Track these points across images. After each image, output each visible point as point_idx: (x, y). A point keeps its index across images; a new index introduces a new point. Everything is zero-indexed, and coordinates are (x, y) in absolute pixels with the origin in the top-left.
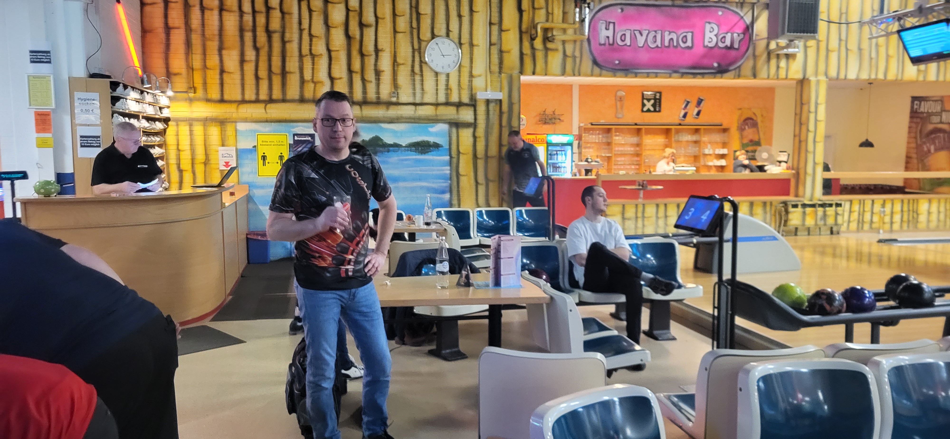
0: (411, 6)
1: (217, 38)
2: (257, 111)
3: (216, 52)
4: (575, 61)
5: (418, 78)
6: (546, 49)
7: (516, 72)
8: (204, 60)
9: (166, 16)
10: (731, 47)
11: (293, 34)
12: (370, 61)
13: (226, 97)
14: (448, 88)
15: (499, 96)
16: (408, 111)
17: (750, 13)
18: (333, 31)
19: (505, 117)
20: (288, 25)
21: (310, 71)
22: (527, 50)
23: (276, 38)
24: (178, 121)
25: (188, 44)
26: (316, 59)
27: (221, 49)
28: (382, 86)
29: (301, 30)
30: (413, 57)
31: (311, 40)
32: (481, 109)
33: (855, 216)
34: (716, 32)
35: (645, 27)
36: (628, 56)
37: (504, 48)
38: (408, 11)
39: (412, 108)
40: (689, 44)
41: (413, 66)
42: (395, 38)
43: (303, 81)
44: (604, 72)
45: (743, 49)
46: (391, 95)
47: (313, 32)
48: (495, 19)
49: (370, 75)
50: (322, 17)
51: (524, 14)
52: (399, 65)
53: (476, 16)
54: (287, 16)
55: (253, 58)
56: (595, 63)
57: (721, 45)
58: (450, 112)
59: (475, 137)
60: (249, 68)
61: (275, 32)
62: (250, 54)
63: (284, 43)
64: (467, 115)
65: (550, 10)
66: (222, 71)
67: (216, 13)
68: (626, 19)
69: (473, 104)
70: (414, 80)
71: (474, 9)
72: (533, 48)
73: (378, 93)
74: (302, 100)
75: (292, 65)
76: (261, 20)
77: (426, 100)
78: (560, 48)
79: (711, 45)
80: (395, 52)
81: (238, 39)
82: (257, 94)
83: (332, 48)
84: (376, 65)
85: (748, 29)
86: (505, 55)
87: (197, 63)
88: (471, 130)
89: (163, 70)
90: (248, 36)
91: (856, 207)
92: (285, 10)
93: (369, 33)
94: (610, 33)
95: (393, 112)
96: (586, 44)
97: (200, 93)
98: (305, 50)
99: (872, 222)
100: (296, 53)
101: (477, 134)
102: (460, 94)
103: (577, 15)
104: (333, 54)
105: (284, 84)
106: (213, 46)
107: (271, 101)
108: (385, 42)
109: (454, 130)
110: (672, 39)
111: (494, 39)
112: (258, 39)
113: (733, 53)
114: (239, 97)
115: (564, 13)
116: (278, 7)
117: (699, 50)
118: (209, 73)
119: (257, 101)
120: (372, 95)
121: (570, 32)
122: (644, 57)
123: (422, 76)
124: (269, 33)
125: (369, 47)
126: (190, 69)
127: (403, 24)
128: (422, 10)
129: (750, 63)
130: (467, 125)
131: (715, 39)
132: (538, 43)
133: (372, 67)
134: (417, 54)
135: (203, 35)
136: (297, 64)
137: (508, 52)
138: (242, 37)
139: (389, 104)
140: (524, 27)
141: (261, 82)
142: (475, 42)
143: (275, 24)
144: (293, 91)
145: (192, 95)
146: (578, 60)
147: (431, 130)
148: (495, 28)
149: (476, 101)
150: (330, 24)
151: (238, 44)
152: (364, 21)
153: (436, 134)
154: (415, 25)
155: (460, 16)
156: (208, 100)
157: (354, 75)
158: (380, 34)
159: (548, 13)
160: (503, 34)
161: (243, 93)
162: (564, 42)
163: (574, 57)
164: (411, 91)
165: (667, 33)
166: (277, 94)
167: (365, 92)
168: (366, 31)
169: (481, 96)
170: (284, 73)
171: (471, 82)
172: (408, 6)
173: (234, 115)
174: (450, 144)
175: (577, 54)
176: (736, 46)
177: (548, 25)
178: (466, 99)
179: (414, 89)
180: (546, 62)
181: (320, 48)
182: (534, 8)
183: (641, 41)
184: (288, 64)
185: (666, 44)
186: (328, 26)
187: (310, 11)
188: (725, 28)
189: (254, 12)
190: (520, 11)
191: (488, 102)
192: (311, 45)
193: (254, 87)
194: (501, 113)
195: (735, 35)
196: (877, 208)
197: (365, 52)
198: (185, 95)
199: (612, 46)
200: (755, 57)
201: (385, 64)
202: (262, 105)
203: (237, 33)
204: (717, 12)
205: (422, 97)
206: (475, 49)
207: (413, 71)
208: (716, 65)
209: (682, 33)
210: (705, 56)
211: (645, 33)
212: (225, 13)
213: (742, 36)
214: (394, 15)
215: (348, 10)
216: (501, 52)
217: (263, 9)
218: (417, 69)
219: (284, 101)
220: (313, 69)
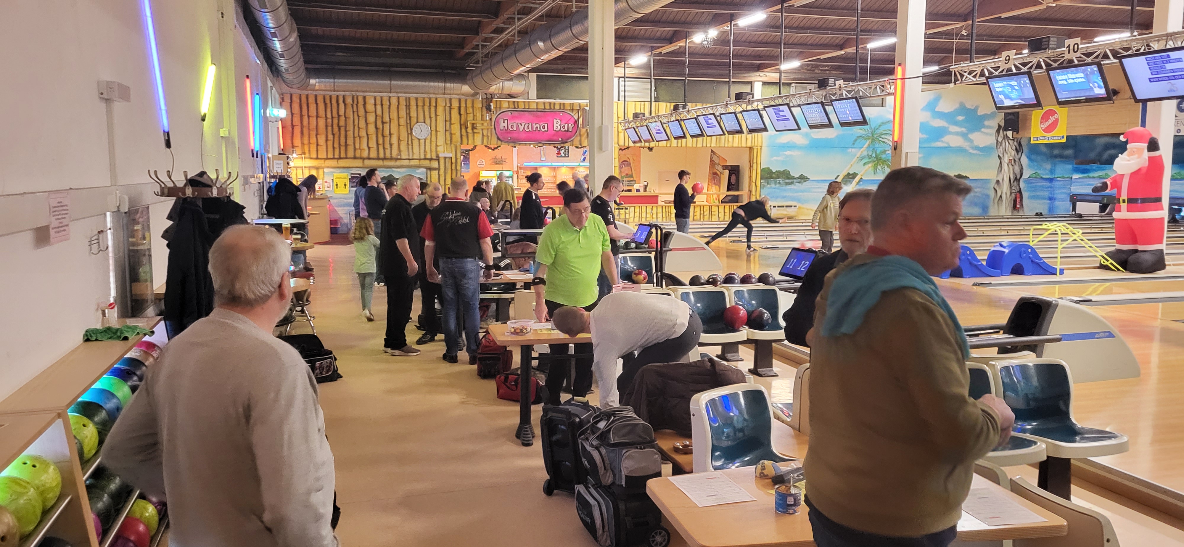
0: (407, 114)
1: (315, 130)
2: (334, 163)
3: (315, 136)
4: (488, 138)
5: (410, 147)
6: (474, 133)
7: (459, 143)
8: (309, 140)
9: (292, 121)
10: (568, 131)
11: (350, 127)
12: (387, 139)
13: (319, 157)
14: (425, 151)
15: (450, 155)
16: (406, 163)
17: (577, 114)
18: (369, 126)
19: (454, 165)
20: (348, 123)
21: (359, 144)
22: (464, 133)
23: (343, 129)
24: (296, 168)
25: (302, 133)
26: (361, 139)
27: (317, 135)
28: (393, 151)
29: (354, 126)
30: (408, 137)
31: (359, 130)
32: (442, 161)
33: (637, 214)
34: (559, 123)
35: (523, 122)
36: (515, 135)
37: (452, 132)
38: (405, 116)
39: (408, 161)
40: (546, 129)
41: (408, 141)
42: (399, 128)
43: (355, 149)
44: (503, 143)
45: (574, 131)
46: (398, 155)
47: (360, 126)
48: (448, 119)
49: (387, 146)
50: (364, 119)
51: (462, 116)
52: (401, 141)
53: (438, 117)
54: (347, 119)
55: (332, 139)
56: (498, 138)
57: (562, 129)
58: (427, 163)
59: (439, 175)
60: (330, 143)
61: (342, 126)
62: (330, 137)
63: (346, 131)
64: (435, 164)
65: (475, 114)
66: (317, 145)
67: (315, 118)
68: (513, 118)
69: (438, 159)
70: (408, 148)
71: (437, 114)
72: (467, 132)
73: (391, 154)
74: (355, 158)
75: (350, 141)
76: (335, 121)
77: (414, 157)
78: (481, 132)
79: (557, 130)
80: (399, 135)
81: (325, 130)
82: (334, 155)
83: (369, 133)
84: (390, 141)
85: (576, 122)
86: (453, 136)
87: (306, 141)
88: (437, 171)
89: (291, 145)
90: (330, 128)
91: (637, 210)
92: (347, 116)
93: (387, 126)
94: (506, 125)
95: (399, 163)
96: (493, 130)
97: (307, 155)
98: (356, 135)
99: (646, 217)
100: (352, 136)
101: (440, 173)
102: (431, 154)
103: (488, 117)
104: (369, 136)
105: (346, 151)
106: (313, 133)
107: (340, 158)
108: (394, 130)
109: (429, 171)
110: (537, 127)
111: (448, 128)
112: (334, 130)
113: (569, 133)
114: (325, 157)
115: (482, 115)
116: (343, 115)
117: (551, 132)
118: (311, 145)
119: (334, 158)
120: (388, 155)
121: (485, 124)
122: (523, 136)
123: (412, 146)
124: (339, 127)
125: (387, 132)
126: (303, 144)
127: (403, 121)
128: (412, 115)
129: (579, 138)
130: (435, 169)
131: (559, 127)
132: (469, 130)
133: (388, 142)
134: (410, 136)
135: (309, 129)
136: (352, 141)
137: (455, 134)
138: (327, 129)
139: (397, 159)
140: (462, 122)
141: (335, 149)
142: (438, 130)
143: (342, 123)
144: (351, 154)
145: (303, 156)
146: (490, 138)
147: (417, 171)
148: (448, 123)
149: (439, 157)
150: (368, 122)
151: (325, 132)
152: (384, 121)
153: (420, 173)
154: (408, 122)
155: (430, 118)
156: (311, 158)
157: (380, 146)
158: (392, 127)
159: (474, 116)
160: (452, 125)
161: (327, 155)
162: (482, 129)
163: (488, 136)
164: (407, 153)
165: (534, 124)
166: (343, 155)
167: (385, 154)
168: (385, 125)
169: (441, 155)
170: (346, 145)
171: (436, 148)
172: (405, 114)
173: (323, 165)
174: (427, 178)
175: (489, 135)
176: (570, 130)
177: (473, 122)
178: (434, 157)
179: (409, 152)
180: (474, 139)
181: (363, 133)
182: (467, 113)
183: (521, 128)
184: (348, 141)
185: (534, 129)
186: (367, 124)
187: (358, 116)
188: (564, 122)
189: (332, 117)
190: (460, 115)
191: (445, 158)
192: (359, 132)
193: (332, 152)
194: (452, 163)
195: (570, 125)
196: (649, 210)
197: (384, 135)
198: (300, 156)
199: (507, 131)
200: (580, 135)
201: (394, 140)
202: (336, 160)
203: (324, 127)
204: (560, 114)
205: (413, 156)
206: (438, 133)
207: (408, 143)
208: (560, 139)
209: (542, 124)
210: (554, 135)
211: (523, 124)
212: (318, 118)
213: (573, 125)
214: (399, 118)
215: (376, 116)
216: (451, 134)
217: (337, 116)
218: (410, 142)
219: (346, 158)
220: (360, 143)
